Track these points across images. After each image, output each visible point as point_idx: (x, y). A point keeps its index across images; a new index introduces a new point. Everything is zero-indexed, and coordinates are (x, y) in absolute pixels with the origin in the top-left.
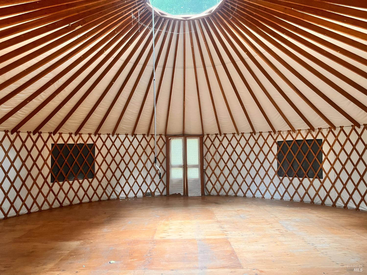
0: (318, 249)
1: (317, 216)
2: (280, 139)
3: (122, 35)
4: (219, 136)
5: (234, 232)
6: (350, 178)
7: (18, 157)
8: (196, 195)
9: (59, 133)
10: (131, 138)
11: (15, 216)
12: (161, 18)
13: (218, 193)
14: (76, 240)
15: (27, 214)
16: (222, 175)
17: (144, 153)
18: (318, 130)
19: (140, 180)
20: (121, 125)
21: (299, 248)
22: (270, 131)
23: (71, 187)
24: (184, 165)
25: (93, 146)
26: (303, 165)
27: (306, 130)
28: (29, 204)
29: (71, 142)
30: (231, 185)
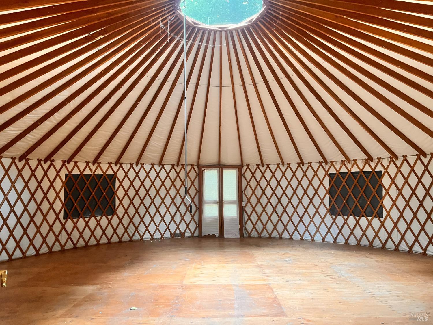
0: (376, 297)
1: (377, 261)
2: (332, 171)
3: (149, 47)
4: (260, 167)
5: (277, 278)
6: (415, 216)
7: (26, 189)
8: (233, 237)
9: (74, 161)
10: (158, 168)
11: (21, 258)
12: (194, 28)
13: (260, 234)
14: (91, 285)
15: (35, 255)
16: (264, 213)
17: (173, 186)
18: (377, 160)
19: (168, 218)
20: (146, 153)
21: (354, 295)
22: (321, 161)
23: (87, 225)
24: (219, 201)
25: (113, 177)
26: (360, 201)
27: (363, 160)
28: (37, 244)
29: (88, 172)
30: (275, 224)
